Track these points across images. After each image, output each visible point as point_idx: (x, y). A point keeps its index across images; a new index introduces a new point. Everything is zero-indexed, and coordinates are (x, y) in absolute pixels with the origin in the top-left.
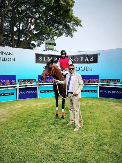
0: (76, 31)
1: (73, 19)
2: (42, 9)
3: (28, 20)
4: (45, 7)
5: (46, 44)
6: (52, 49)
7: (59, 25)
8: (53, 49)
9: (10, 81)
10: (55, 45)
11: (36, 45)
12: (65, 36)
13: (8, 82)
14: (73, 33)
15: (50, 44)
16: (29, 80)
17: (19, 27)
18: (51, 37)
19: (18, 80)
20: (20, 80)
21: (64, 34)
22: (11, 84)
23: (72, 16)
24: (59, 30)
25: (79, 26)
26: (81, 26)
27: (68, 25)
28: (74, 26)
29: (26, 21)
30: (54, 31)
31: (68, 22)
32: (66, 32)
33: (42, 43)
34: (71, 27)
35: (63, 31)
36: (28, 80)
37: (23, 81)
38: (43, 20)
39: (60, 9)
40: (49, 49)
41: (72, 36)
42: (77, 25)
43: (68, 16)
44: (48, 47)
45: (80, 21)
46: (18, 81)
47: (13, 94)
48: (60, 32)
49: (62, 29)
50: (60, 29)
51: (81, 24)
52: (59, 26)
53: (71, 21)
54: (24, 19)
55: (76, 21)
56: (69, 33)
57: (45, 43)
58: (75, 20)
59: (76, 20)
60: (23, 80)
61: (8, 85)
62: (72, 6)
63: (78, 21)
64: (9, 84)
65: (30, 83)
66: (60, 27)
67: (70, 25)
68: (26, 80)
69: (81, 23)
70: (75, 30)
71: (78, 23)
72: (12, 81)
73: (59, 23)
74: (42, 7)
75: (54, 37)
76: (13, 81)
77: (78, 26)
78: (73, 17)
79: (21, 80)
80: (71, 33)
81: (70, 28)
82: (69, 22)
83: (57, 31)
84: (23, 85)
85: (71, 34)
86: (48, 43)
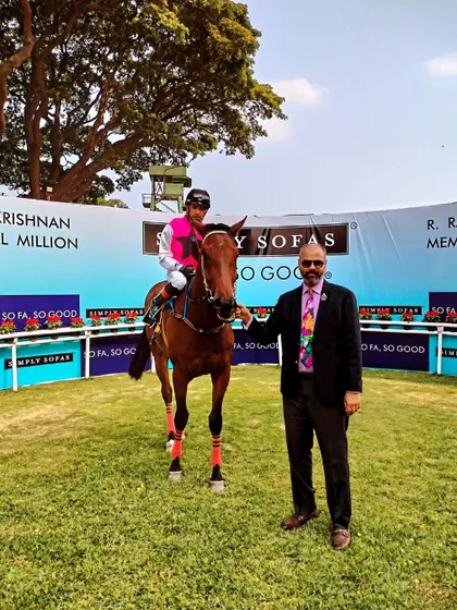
0: (264, 134)
1: (252, 91)
2: (140, 55)
3: (87, 93)
4: (151, 48)
5: (155, 178)
6: (176, 199)
7: (202, 112)
8: (180, 198)
9: (63, 314)
10: (187, 182)
11: (116, 184)
12: (224, 153)
13: (55, 319)
14: (252, 142)
15: (169, 179)
16: (124, 310)
18: (176, 155)
19: (88, 311)
20: (93, 310)
21: (221, 145)
22: (67, 323)
23: (251, 84)
24: (200, 130)
25: (274, 115)
26: (281, 116)
27: (235, 112)
28: (258, 119)
29: (80, 93)
30: (185, 134)
31: (234, 104)
32: (227, 138)
33: (139, 177)
34: (245, 120)
35: (216, 134)
36: (119, 310)
37: (104, 316)
38: (141, 92)
39: (206, 59)
40: (165, 198)
41: (248, 152)
42: (268, 115)
43: (235, 80)
44: (160, 193)
45: (280, 100)
46: (88, 316)
47: (71, 360)
48: (204, 139)
49: (214, 128)
50: (205, 126)
51: (280, 111)
52: (200, 116)
53: (244, 100)
54: (74, 89)
55: (266, 101)
56: (240, 140)
57: (151, 176)
58: (259, 95)
59: (265, 94)
60: (104, 310)
61: (57, 327)
62: (252, 48)
63: (271, 101)
64: (60, 323)
65: (125, 322)
66: (206, 119)
67: (241, 112)
68: (112, 310)
69: (281, 107)
70: (259, 131)
71: (270, 104)
72: (67, 314)
73: (202, 104)
74: (139, 48)
75: (185, 155)
76: (72, 313)
77: (270, 117)
78: (252, 86)
79: (97, 310)
80: (247, 143)
81: (241, 125)
82: (240, 101)
83: (195, 135)
84: (103, 327)
85: (245, 147)
86: (162, 176)
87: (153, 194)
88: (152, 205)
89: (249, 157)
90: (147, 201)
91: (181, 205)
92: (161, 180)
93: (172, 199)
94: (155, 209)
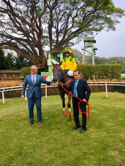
5: (85, 41)
6: (91, 47)
8: (92, 46)
10: (95, 42)
14: (115, 26)
15: (89, 41)
17: (58, 27)
18: (90, 33)
21: (106, 28)
25: (122, 16)
28: (117, 18)
30: (94, 27)
32: (107, 26)
33: (81, 40)
34: (112, 19)
40: (88, 47)
41: (114, 29)
44: (87, 45)
49: (103, 24)
52: (99, 21)
67: (111, 17)
70: (118, 22)
80: (113, 26)
81: (112, 21)
86: (87, 41)
87: (85, 46)
88: (84, 50)
89: (114, 31)
90: (83, 48)
91: (93, 49)
92: (87, 42)
93: (90, 47)
94: (85, 50)
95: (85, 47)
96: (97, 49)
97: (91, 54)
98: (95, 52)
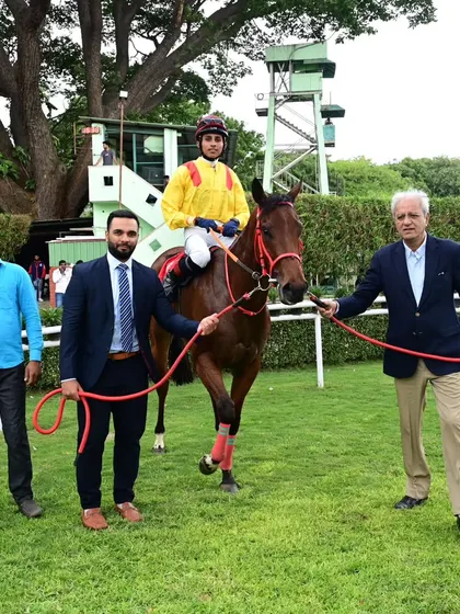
5: (275, 66)
6: (311, 99)
8: (316, 97)
10: (328, 69)
15: (299, 67)
40: (293, 98)
44: (283, 90)
57: (268, 64)
86: (287, 63)
87: (273, 93)
88: (271, 113)
90: (264, 105)
91: (318, 109)
92: (286, 70)
93: (303, 99)
94: (276, 117)
95: (276, 102)
96: (340, 113)
97: (307, 137)
98: (333, 128)
